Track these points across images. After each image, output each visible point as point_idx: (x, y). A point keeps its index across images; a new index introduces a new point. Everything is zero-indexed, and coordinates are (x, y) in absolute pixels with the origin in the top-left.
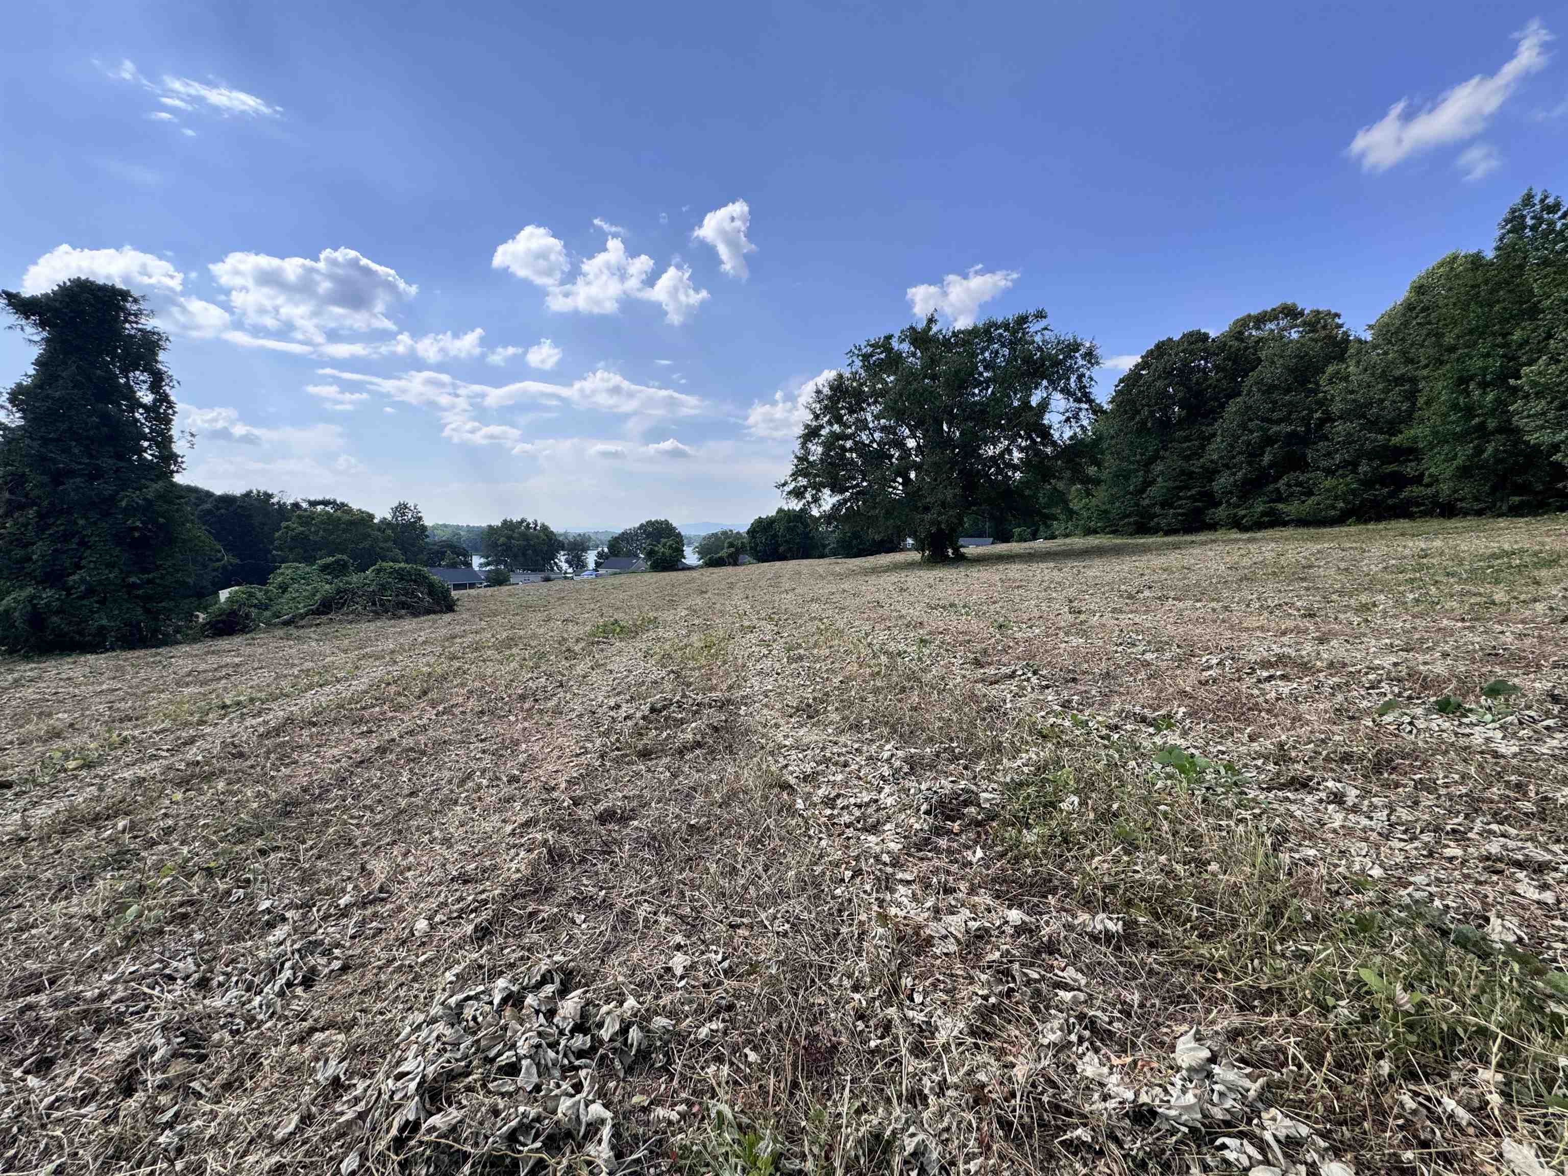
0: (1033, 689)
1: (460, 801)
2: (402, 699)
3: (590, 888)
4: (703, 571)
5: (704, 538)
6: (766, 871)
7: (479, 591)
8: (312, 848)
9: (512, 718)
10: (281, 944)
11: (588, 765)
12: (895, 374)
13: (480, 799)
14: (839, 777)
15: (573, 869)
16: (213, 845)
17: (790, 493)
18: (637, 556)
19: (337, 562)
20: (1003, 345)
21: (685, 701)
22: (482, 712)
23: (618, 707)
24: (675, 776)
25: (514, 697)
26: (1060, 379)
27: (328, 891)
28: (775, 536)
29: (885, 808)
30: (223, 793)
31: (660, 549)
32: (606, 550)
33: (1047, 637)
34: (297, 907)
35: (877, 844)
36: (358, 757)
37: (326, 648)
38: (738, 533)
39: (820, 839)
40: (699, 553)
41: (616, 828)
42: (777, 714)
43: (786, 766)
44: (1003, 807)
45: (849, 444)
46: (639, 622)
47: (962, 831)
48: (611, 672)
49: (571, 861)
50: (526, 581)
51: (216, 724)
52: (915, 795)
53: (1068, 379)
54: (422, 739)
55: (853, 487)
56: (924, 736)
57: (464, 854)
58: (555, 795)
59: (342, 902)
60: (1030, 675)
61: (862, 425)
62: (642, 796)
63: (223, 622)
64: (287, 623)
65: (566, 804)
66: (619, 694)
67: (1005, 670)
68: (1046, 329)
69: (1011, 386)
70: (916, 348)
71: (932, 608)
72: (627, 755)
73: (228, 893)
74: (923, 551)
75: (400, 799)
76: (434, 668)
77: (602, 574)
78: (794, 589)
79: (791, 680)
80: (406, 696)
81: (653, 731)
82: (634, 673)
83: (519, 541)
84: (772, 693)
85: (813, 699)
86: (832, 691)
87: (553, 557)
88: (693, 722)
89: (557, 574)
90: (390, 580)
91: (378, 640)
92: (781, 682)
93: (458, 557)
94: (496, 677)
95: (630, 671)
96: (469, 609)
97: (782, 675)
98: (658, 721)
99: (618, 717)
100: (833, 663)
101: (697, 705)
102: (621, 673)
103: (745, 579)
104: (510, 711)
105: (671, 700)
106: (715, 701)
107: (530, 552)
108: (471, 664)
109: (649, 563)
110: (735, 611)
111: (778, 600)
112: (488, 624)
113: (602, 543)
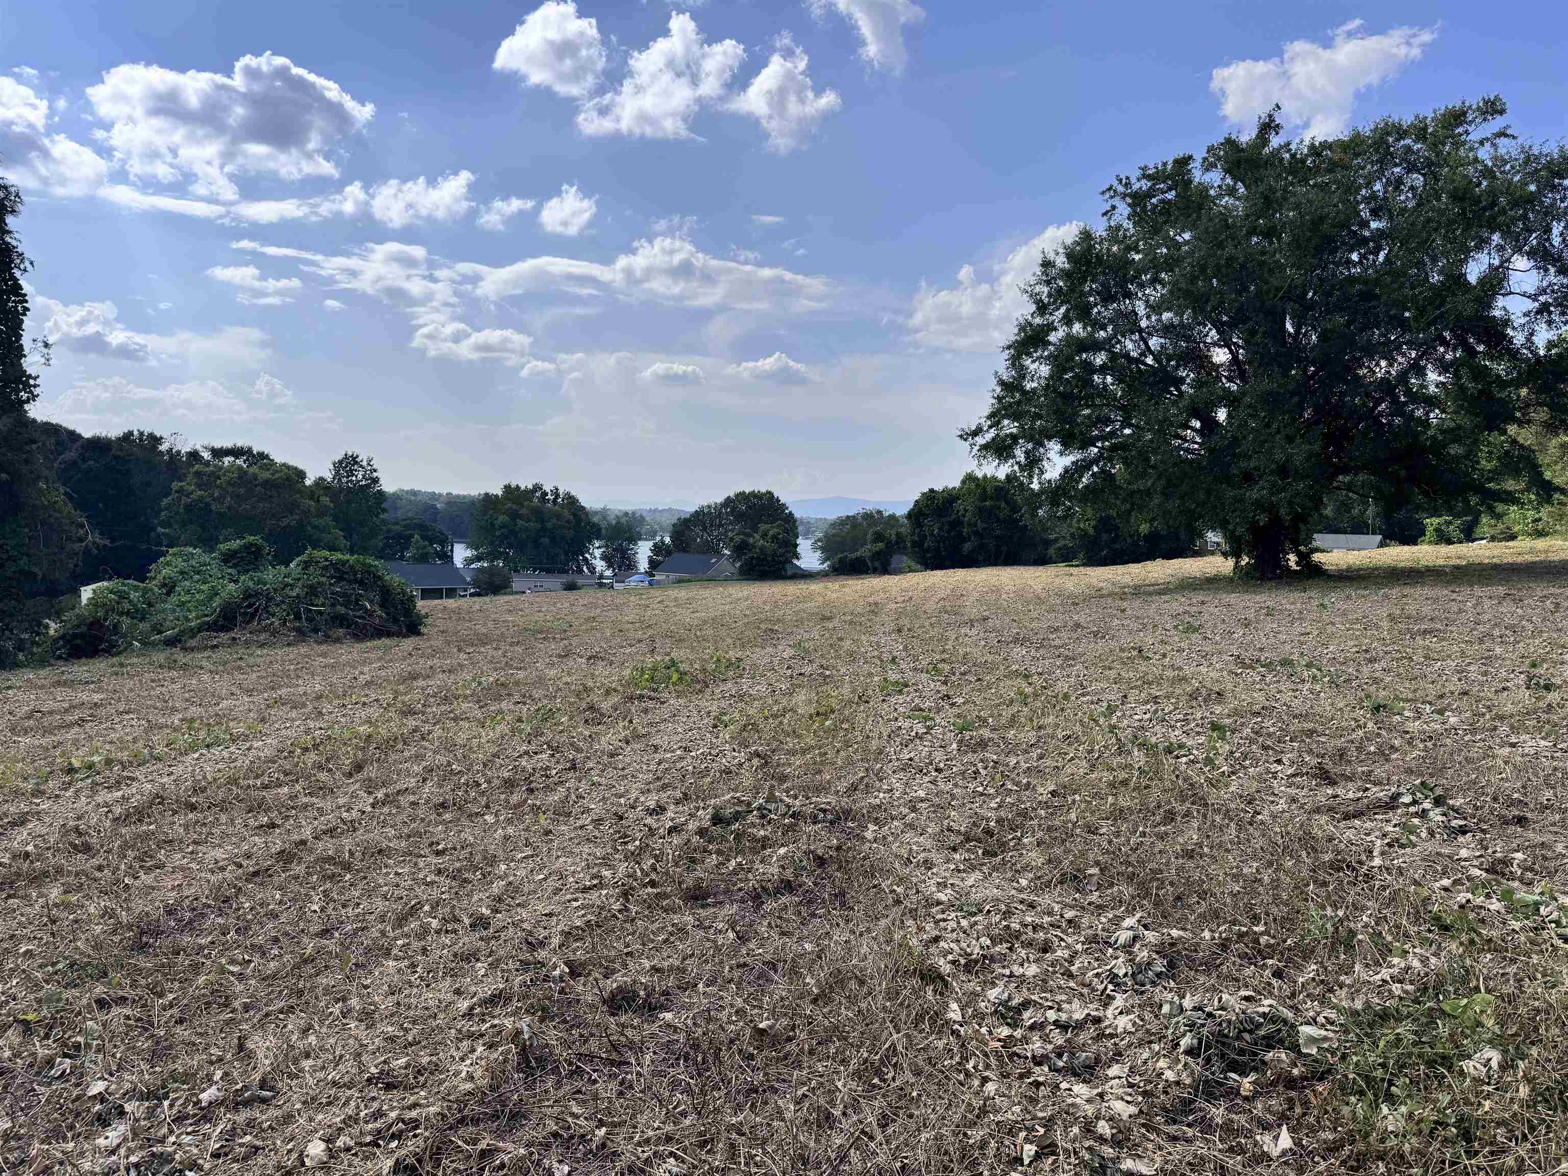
0: (1432, 833)
1: (395, 951)
2: (323, 776)
3: (582, 1122)
4: (830, 581)
5: (833, 525)
6: (883, 1126)
7: (462, 602)
8: (171, 1006)
9: (490, 818)
10: (113, 1152)
11: (602, 908)
12: (1193, 227)
13: (424, 951)
14: (1032, 970)
15: (558, 1085)
16: (37, 987)
17: (985, 447)
18: (718, 552)
19: (247, 547)
20: (1411, 168)
21: (772, 806)
22: (443, 805)
23: (660, 810)
24: (742, 938)
25: (496, 782)
26: (1530, 231)
27: (188, 1077)
28: (956, 524)
29: (1112, 1036)
30: (56, 905)
31: (757, 540)
32: (667, 540)
33: (1474, 732)
34: (143, 1097)
35: (1089, 1101)
36: (250, 866)
37: (223, 685)
38: (892, 517)
39: (985, 1080)
40: (823, 549)
41: (635, 1022)
42: (929, 844)
43: (936, 939)
44: (1344, 1057)
45: (1100, 359)
46: (711, 666)
47: (1256, 1095)
48: (656, 748)
49: (555, 1071)
50: (535, 590)
51: (57, 796)
52: (1171, 1016)
53: (1548, 230)
54: (347, 843)
55: (1103, 438)
56: (1202, 908)
57: (392, 1039)
58: (542, 954)
59: (205, 1097)
60: (1427, 805)
61: (1128, 323)
62: (684, 970)
63: (82, 636)
64: (170, 643)
65: (557, 973)
66: (664, 787)
67: (1377, 793)
68: (1502, 134)
69: (1425, 245)
70: (1235, 178)
71: (1244, 666)
72: (666, 896)
73: (50, 1062)
74: (1237, 555)
75: (305, 940)
76: (377, 727)
77: (659, 582)
78: (985, 619)
79: (960, 783)
80: (330, 770)
81: (714, 856)
82: (693, 754)
83: (529, 521)
84: (924, 805)
85: (997, 822)
86: (1034, 809)
87: (583, 550)
88: (782, 845)
89: (587, 577)
90: (324, 579)
91: (298, 677)
92: (942, 786)
93: (431, 545)
94: (471, 748)
95: (686, 749)
96: (443, 632)
97: (947, 774)
98: (724, 839)
99: (659, 828)
100: (1041, 758)
101: (793, 816)
102: (673, 751)
103: (900, 599)
104: (487, 806)
105: (749, 804)
106: (824, 811)
107: (546, 540)
108: (435, 724)
109: (738, 565)
110: (876, 653)
111: (953, 637)
112: (470, 658)
113: (662, 529)
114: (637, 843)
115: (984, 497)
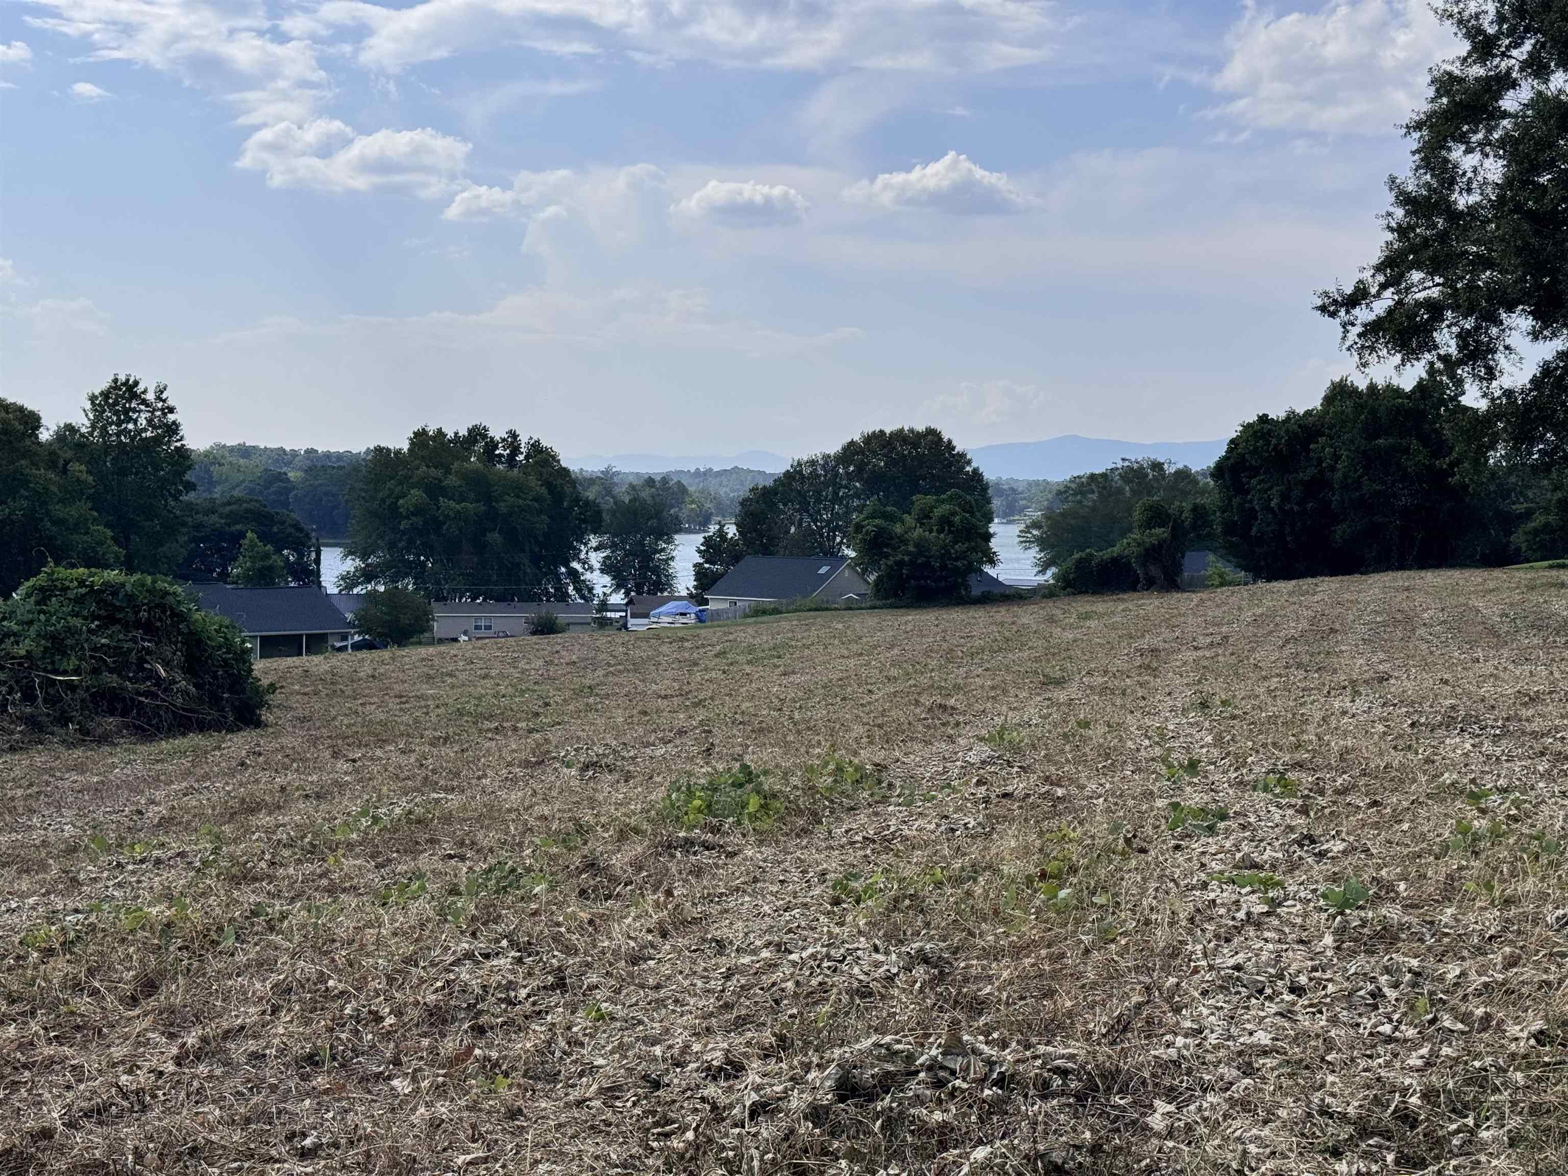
2: (83, 1004)
4: (1055, 608)
5: (1065, 492)
7: (337, 660)
17: (1373, 329)
18: (832, 555)
21: (956, 1063)
23: (734, 1068)
25: (413, 1014)
28: (1317, 486)
31: (909, 527)
32: (731, 531)
38: (1183, 475)
40: (1043, 543)
42: (1283, 1141)
46: (825, 781)
48: (721, 946)
50: (479, 632)
54: (130, 1134)
66: (740, 1024)
76: (185, 907)
77: (717, 614)
78: (1383, 679)
79: (1344, 1015)
80: (94, 993)
81: (843, 1163)
82: (794, 957)
83: (462, 499)
84: (1269, 1062)
85: (1425, 1096)
86: (1501, 1070)
87: (567, 553)
88: (980, 1142)
89: (578, 608)
90: (77, 622)
91: (32, 811)
92: (1305, 1022)
93: (279, 551)
94: (362, 947)
95: (781, 948)
96: (303, 720)
97: (1316, 996)
98: (862, 1129)
99: (731, 1106)
100: (1515, 964)
101: (1000, 1082)
102: (754, 952)
103: (1203, 641)
104: (397, 1062)
105: (910, 1058)
106: (1064, 1073)
107: (495, 537)
108: (292, 900)
109: (872, 578)
110: (1158, 751)
111: (1318, 716)
112: (357, 771)
113: (721, 510)
114: (690, 1135)
115: (1373, 429)
